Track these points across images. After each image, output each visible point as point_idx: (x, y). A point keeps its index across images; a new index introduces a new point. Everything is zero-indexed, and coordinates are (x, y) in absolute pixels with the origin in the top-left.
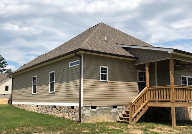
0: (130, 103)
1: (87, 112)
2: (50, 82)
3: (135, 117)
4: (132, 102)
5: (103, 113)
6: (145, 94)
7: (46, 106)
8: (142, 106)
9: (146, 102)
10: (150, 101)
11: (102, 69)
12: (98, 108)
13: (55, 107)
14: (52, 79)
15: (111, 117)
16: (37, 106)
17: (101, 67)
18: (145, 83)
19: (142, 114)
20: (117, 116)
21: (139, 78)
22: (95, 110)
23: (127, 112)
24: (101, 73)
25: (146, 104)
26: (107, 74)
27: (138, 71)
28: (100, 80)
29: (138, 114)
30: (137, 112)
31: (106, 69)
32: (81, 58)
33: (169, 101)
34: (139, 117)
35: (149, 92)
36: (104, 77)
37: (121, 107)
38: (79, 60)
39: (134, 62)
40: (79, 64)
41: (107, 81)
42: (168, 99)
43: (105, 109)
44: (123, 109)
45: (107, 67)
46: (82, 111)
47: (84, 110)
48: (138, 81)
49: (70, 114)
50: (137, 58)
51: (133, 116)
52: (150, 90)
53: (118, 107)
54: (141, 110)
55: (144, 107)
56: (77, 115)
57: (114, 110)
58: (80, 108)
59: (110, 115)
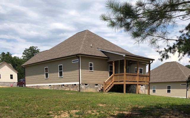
0: (104, 82)
1: (83, 87)
2: (59, 71)
3: (107, 89)
4: (105, 82)
5: (91, 88)
6: (112, 78)
7: (57, 85)
8: (110, 84)
9: (112, 82)
10: (114, 82)
11: (90, 64)
12: (88, 85)
13: (63, 85)
14: (61, 69)
15: (94, 90)
16: (50, 86)
17: (90, 63)
18: (112, 72)
19: (110, 88)
20: (98, 90)
21: (110, 69)
22: (86, 86)
23: (103, 88)
24: (89, 66)
25: (113, 83)
26: (93, 67)
27: (109, 65)
28: (89, 70)
29: (108, 88)
30: (108, 87)
31: (92, 64)
32: (79, 58)
33: (123, 81)
34: (108, 90)
35: (114, 77)
36: (91, 69)
37: (100, 85)
38: (78, 60)
39: (107, 60)
40: (78, 62)
41: (93, 70)
42: (123, 80)
43: (91, 86)
44: (101, 86)
45: (93, 63)
46: (81, 86)
47: (82, 86)
48: (109, 71)
49: (74, 88)
50: (109, 58)
51: (106, 89)
52: (115, 76)
53: (98, 85)
54: (110, 86)
55: (111, 85)
56: (78, 88)
57: (96, 86)
58: (80, 84)
59: (94, 89)
